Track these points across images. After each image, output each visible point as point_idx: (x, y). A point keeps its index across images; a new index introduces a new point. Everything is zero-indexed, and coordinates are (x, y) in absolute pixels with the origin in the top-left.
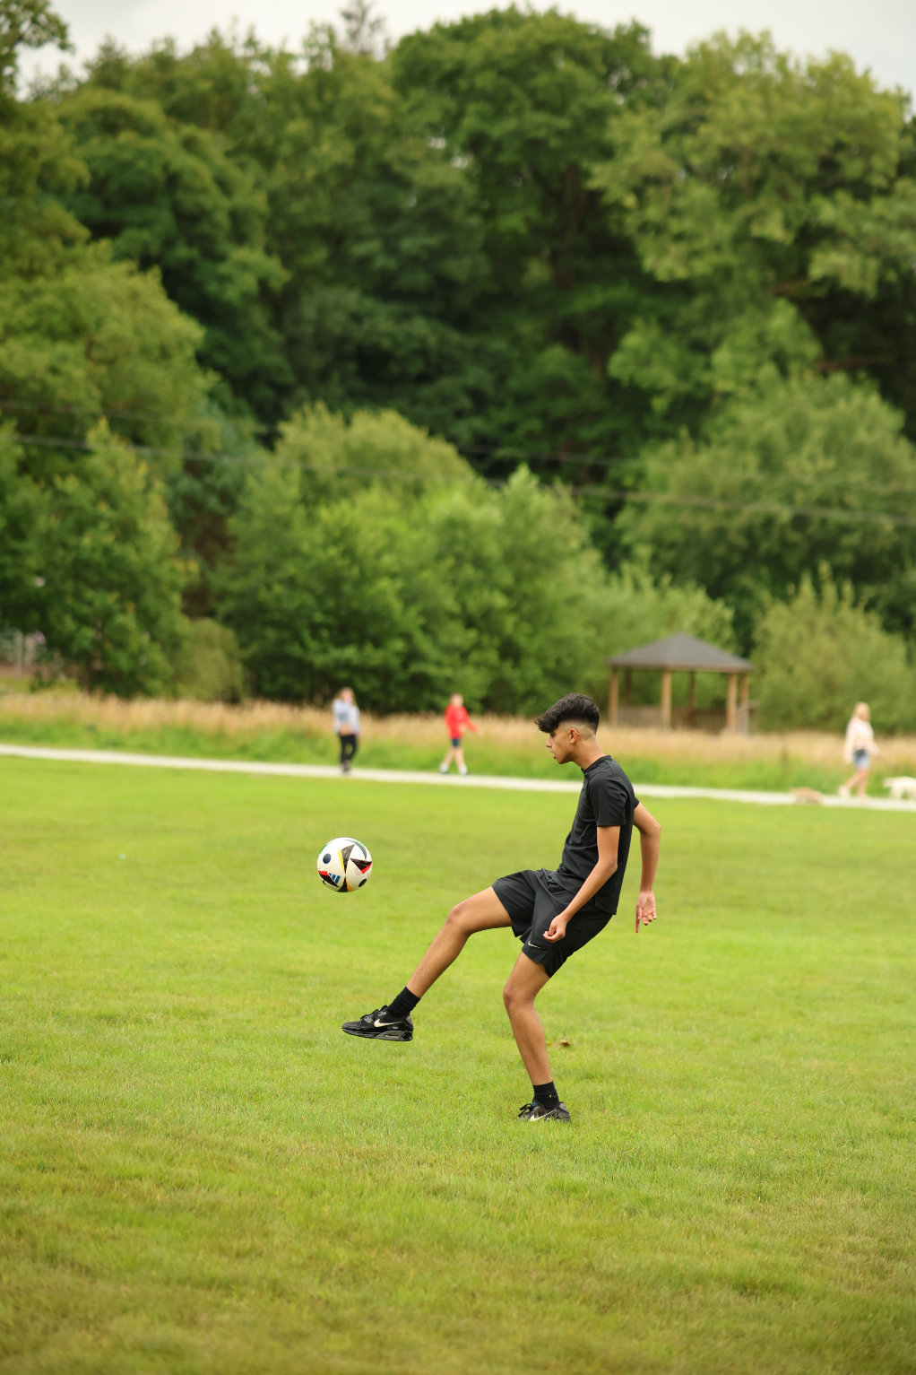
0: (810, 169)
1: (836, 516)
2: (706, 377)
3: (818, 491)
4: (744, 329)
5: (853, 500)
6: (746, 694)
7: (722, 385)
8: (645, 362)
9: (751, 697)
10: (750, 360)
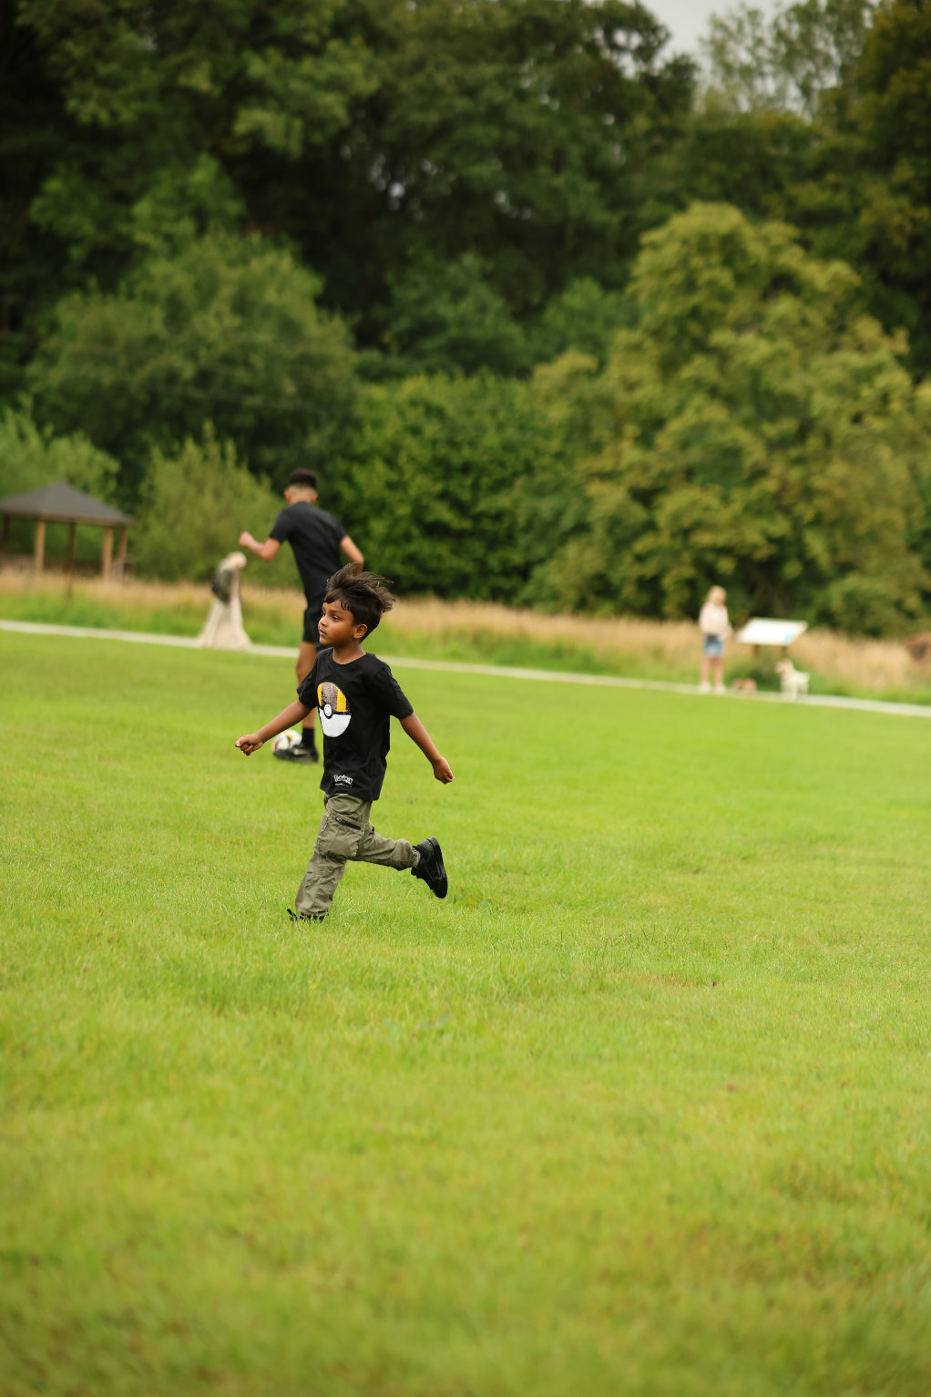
0: (242, 22)
1: (241, 375)
2: (124, 228)
3: (222, 348)
4: (166, 183)
5: (257, 361)
6: (123, 548)
7: (141, 237)
8: (66, 210)
9: (129, 551)
10: (169, 213)
